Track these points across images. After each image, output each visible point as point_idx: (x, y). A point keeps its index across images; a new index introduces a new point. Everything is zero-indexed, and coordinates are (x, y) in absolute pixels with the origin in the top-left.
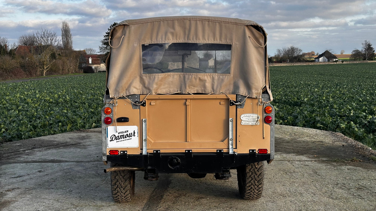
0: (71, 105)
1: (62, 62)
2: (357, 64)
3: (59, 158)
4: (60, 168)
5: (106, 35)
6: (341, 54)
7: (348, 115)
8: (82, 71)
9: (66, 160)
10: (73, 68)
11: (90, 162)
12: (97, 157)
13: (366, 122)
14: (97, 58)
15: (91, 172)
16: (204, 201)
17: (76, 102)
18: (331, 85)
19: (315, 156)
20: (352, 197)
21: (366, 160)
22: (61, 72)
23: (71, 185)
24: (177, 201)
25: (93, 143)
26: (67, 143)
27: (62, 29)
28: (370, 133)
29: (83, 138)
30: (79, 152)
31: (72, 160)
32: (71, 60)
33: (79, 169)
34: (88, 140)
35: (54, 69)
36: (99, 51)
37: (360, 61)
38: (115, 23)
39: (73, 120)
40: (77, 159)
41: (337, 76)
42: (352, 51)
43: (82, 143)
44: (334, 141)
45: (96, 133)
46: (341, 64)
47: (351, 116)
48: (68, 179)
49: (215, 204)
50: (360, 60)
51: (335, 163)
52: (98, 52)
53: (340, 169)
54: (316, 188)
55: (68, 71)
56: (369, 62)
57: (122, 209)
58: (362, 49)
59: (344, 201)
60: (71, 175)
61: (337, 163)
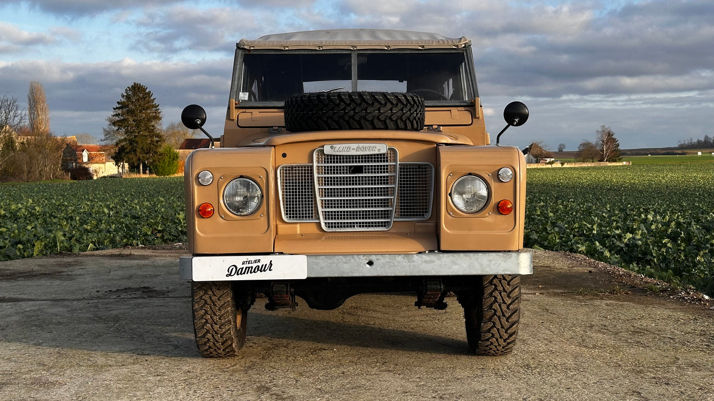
0: (43, 223)
1: (28, 156)
2: (588, 168)
3: (14, 295)
4: (16, 310)
5: (118, 106)
6: (559, 151)
7: (587, 233)
8: (67, 175)
9: (29, 297)
10: (50, 169)
11: (81, 300)
12: (98, 291)
13: (623, 245)
14: (99, 151)
15: (84, 315)
16: (327, 354)
17: (55, 217)
18: (546, 198)
19: (540, 286)
20: (626, 344)
21: (638, 292)
22: (25, 177)
23: (39, 335)
24: (270, 355)
25: (88, 271)
26: (33, 272)
27: (29, 96)
28: (631, 262)
29: (69, 265)
30: (59, 285)
31: (44, 298)
32: (46, 153)
33: (58, 310)
34: (77, 268)
35: (12, 171)
36: (103, 137)
37: (593, 164)
38: (135, 84)
39: (48, 240)
40: (53, 296)
41: (555, 186)
42: (579, 145)
43: (64, 272)
44: (570, 266)
45: (96, 257)
46: (559, 169)
47: (593, 234)
48: (32, 327)
49: (350, 358)
50: (593, 162)
51: (581, 297)
52: (102, 140)
53: (591, 304)
54: (551, 332)
55: (40, 174)
56: (609, 164)
57: (151, 369)
58: (597, 141)
59: (611, 351)
60: (39, 319)
61: (583, 297)
